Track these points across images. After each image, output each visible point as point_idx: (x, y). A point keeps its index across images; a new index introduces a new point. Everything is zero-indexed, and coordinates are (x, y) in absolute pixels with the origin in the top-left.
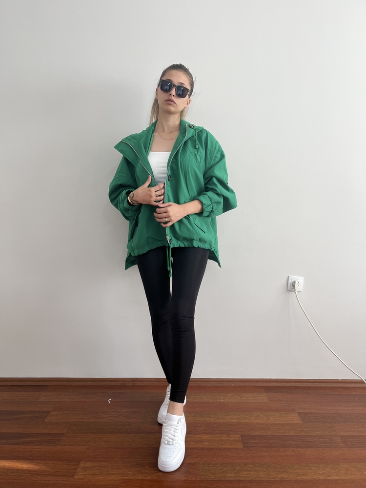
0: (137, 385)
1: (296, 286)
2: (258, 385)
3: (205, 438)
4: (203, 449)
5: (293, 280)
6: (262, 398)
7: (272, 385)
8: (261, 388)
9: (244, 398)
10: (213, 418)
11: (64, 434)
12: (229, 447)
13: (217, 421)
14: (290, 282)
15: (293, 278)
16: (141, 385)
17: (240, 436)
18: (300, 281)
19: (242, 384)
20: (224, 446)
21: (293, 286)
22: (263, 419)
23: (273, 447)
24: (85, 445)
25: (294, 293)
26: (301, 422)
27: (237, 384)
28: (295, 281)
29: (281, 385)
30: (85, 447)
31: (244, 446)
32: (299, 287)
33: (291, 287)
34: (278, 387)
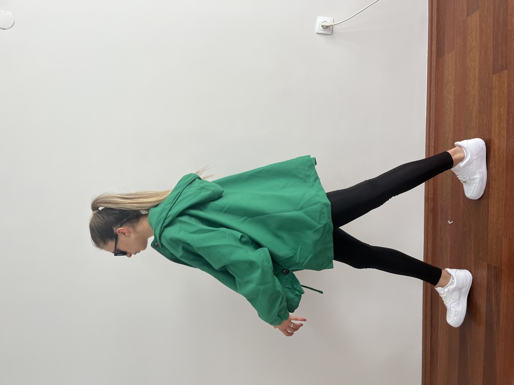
0: (432, 196)
1: (328, 25)
2: (435, 65)
3: (496, 112)
4: (508, 113)
5: (321, 28)
6: (450, 59)
7: (435, 49)
8: (439, 62)
9: (450, 78)
10: (472, 107)
11: (488, 264)
12: (506, 84)
13: (477, 103)
14: (322, 32)
15: (318, 28)
16: (432, 191)
17: (494, 76)
18: (321, 20)
19: (433, 83)
20: (506, 91)
21: (326, 27)
22: (475, 52)
23: (506, 37)
24: (502, 240)
25: (335, 27)
26: (478, 12)
27: (433, 88)
28: (322, 26)
29: (435, 41)
30: (503, 240)
31: (505, 69)
32: (329, 22)
33: (328, 29)
34: (438, 42)
